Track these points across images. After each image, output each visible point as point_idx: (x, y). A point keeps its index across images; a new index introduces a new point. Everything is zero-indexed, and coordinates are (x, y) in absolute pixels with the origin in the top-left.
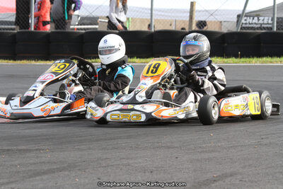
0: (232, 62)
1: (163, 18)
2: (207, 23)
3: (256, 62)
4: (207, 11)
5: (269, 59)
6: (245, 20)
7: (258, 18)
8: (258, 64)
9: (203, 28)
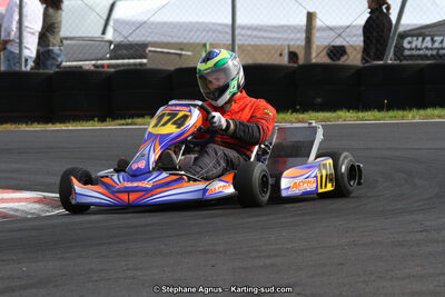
0: (371, 117)
1: (266, 43)
3: (413, 117)
5: (437, 111)
6: (410, 43)
7: (432, 39)
8: (417, 120)
9: (339, 60)
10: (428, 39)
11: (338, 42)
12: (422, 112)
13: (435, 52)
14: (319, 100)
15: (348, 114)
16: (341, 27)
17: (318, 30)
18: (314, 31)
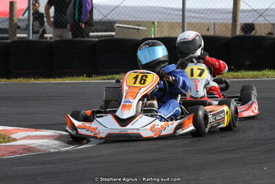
1: (198, 21)
2: (256, 26)
4: (255, 11)
9: (251, 32)
14: (248, 62)
17: (241, 12)
18: (238, 13)
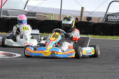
0: (98, 37)
3: (109, 38)
4: (88, 12)
5: (116, 37)
6: (110, 17)
7: (116, 17)
8: (110, 39)
9: (90, 21)
10: (115, 17)
11: (90, 16)
12: (112, 37)
13: (116, 21)
14: (83, 32)
15: (91, 36)
16: (91, 12)
17: (84, 12)
18: (83, 12)
